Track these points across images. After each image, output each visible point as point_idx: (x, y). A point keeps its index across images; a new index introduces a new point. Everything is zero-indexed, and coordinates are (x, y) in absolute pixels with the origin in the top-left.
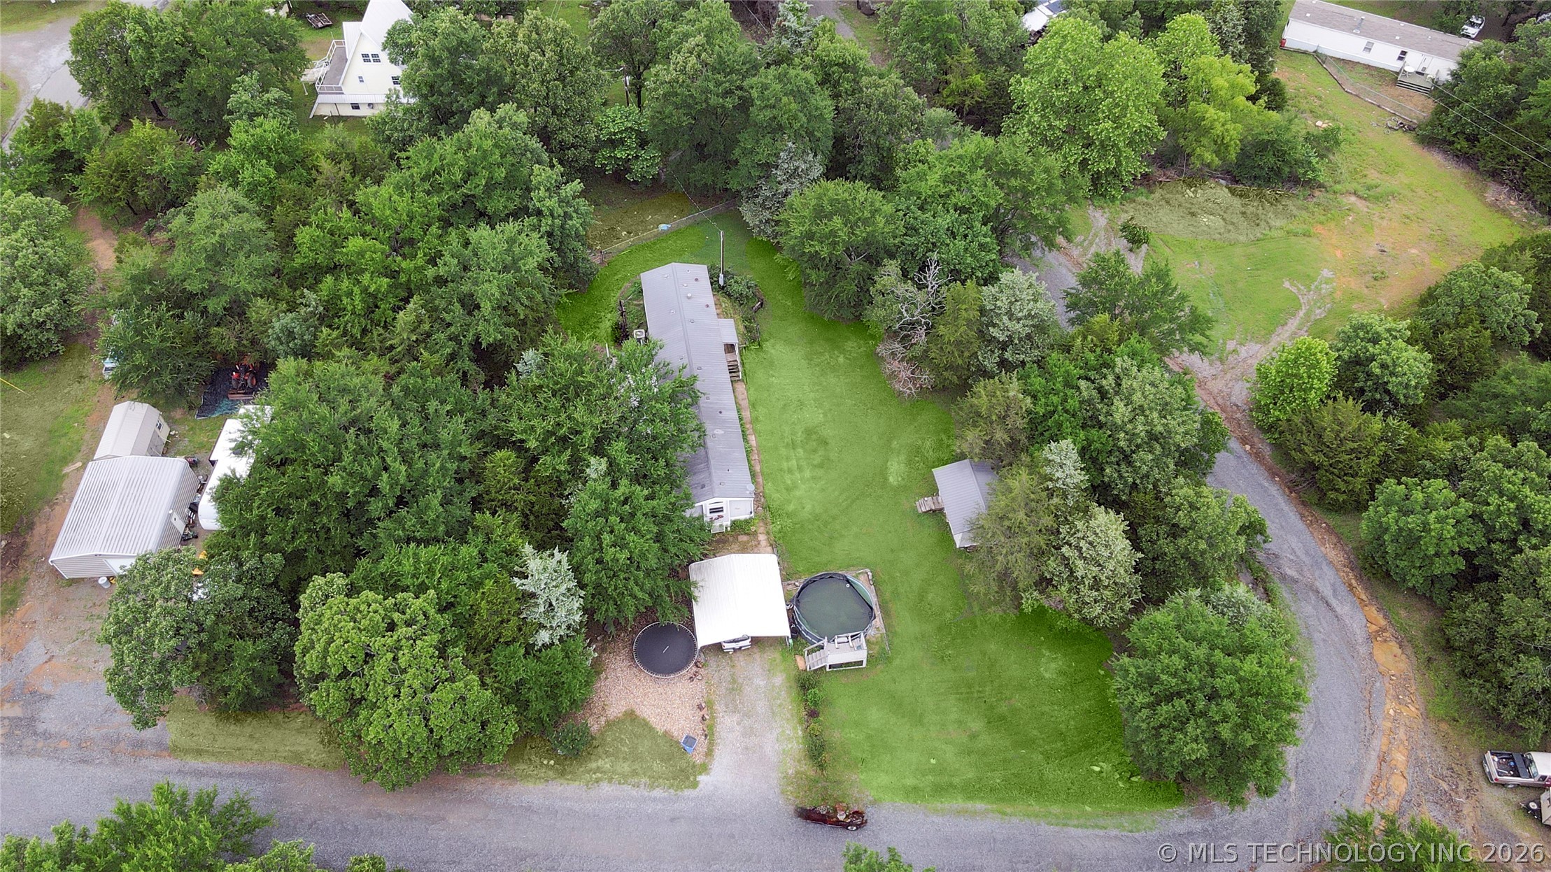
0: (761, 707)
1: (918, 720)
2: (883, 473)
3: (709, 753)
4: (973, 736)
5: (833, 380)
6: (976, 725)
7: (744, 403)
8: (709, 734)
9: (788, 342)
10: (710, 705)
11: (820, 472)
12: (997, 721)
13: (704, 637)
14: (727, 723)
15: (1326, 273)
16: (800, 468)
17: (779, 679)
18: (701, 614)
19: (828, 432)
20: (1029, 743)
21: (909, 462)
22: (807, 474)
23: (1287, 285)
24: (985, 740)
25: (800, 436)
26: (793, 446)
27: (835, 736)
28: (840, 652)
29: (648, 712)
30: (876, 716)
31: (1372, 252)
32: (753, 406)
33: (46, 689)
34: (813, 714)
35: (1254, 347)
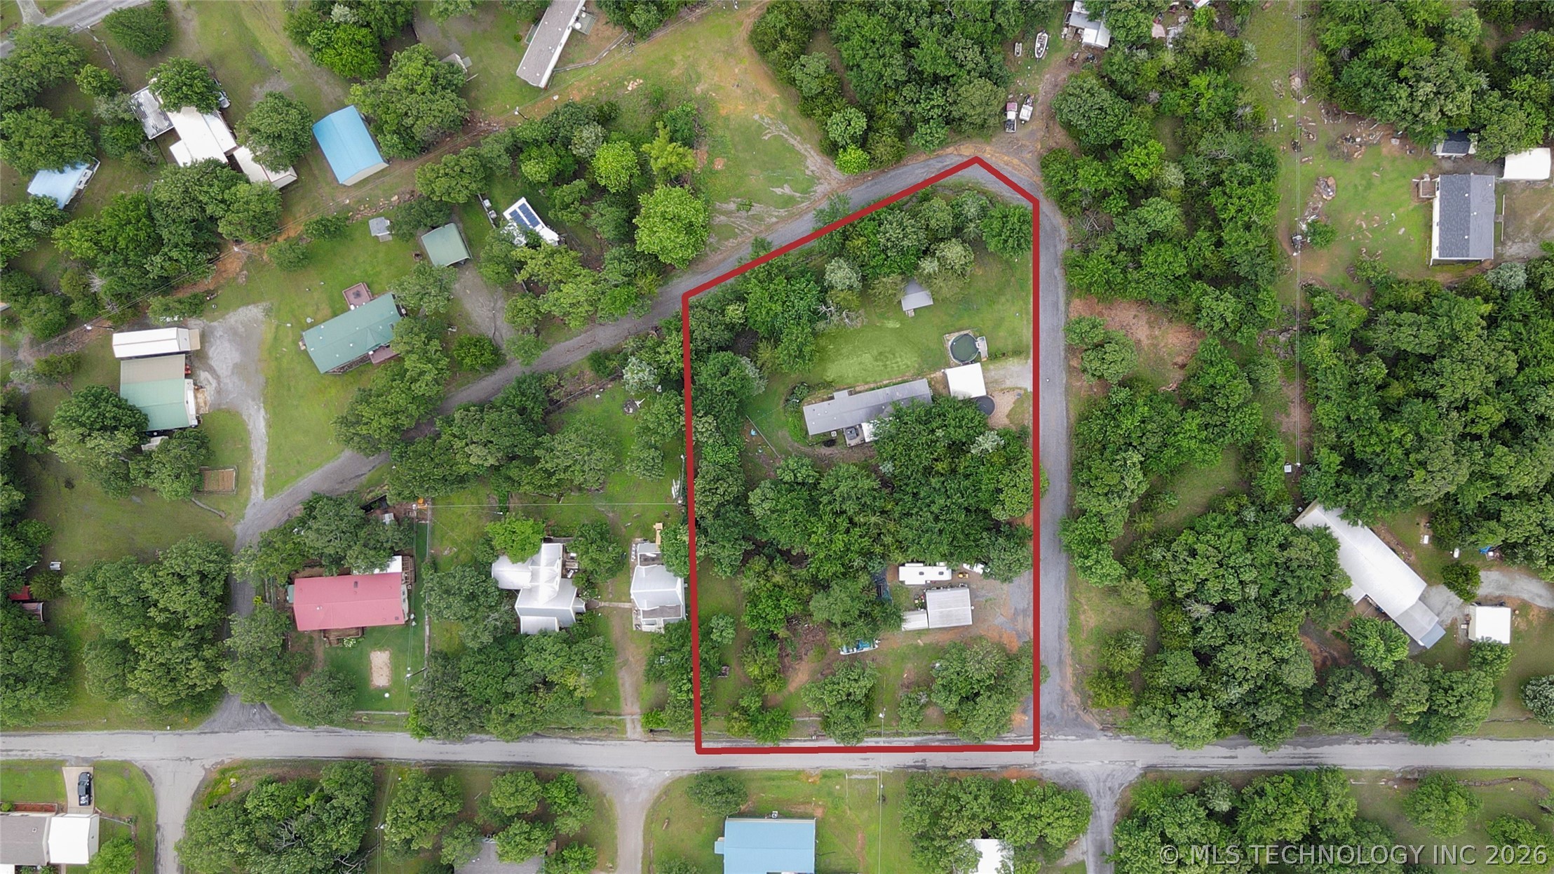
0: (1002, 372)
1: (1002, 319)
2: (894, 330)
3: (1020, 389)
4: (1008, 301)
5: (845, 350)
6: (1003, 299)
7: (866, 387)
8: (1013, 389)
9: (825, 370)
10: (1002, 390)
11: (897, 355)
12: (1001, 292)
13: (983, 393)
14: (1009, 383)
15: (756, 117)
16: (897, 362)
17: (991, 367)
18: (974, 395)
19: (875, 353)
20: (1008, 281)
21: (888, 319)
22: (899, 360)
23: (766, 138)
24: (1008, 296)
25: (880, 363)
26: (885, 366)
27: (1010, 347)
28: (982, 346)
29: (1007, 410)
30: (1002, 333)
31: (739, 91)
32: (867, 383)
33: (1013, 611)
34: (1004, 354)
35: (809, 162)
